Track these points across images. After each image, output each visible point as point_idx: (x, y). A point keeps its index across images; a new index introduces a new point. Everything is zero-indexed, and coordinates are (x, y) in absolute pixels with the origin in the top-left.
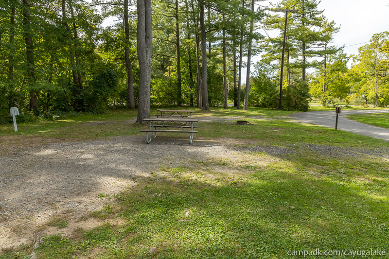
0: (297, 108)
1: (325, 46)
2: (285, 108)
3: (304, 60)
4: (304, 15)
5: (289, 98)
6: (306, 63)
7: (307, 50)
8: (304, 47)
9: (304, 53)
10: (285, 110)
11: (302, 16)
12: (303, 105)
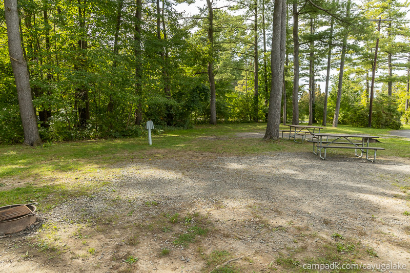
0: (388, 126)
1: (408, 58)
2: (374, 126)
3: (391, 74)
4: (390, 24)
5: (379, 115)
6: (393, 77)
7: (393, 62)
8: (390, 60)
9: (390, 66)
10: (374, 128)
11: (388, 26)
12: (394, 122)
